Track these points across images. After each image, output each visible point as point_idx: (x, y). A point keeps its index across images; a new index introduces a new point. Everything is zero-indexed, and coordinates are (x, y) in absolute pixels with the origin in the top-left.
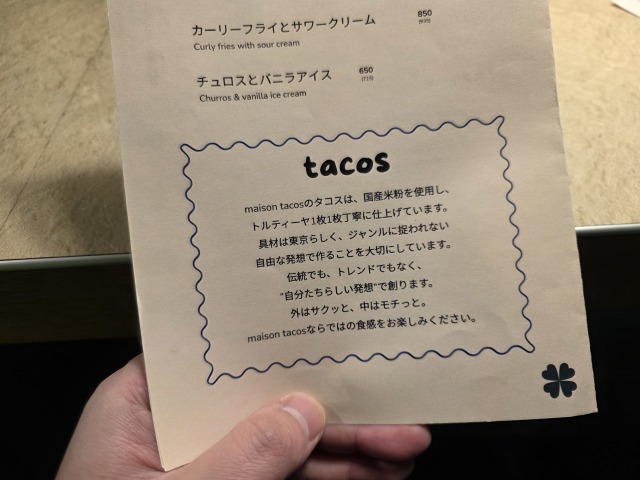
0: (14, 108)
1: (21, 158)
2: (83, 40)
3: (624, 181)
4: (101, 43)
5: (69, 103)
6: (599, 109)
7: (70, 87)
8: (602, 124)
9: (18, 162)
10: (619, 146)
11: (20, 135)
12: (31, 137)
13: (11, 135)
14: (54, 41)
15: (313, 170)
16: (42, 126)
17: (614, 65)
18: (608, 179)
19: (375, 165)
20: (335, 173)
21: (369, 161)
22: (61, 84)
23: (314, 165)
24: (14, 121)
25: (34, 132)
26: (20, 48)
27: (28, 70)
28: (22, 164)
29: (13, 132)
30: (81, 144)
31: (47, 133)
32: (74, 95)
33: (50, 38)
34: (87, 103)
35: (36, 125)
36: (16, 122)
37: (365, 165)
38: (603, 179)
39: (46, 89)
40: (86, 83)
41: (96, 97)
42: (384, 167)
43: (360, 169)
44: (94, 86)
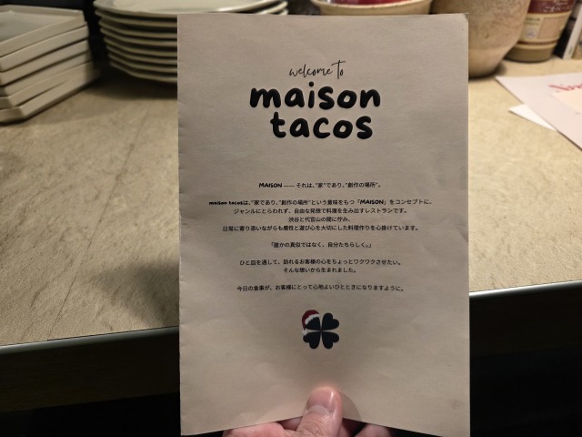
0: (62, 217)
1: (71, 256)
2: (112, 161)
3: (525, 252)
4: (126, 162)
5: (104, 212)
6: (503, 196)
7: (104, 199)
8: (506, 208)
9: (68, 260)
10: (520, 224)
11: (69, 239)
12: (77, 240)
13: (62, 239)
14: (90, 162)
16: (85, 231)
17: (513, 160)
18: (513, 251)
22: (97, 197)
24: (63, 228)
25: (79, 236)
26: (64, 169)
27: (71, 187)
28: (72, 262)
29: (63, 236)
30: (115, 244)
31: (89, 237)
32: (107, 205)
33: (86, 160)
34: (117, 211)
35: (80, 230)
36: (64, 229)
38: (509, 252)
39: (86, 202)
40: (116, 195)
41: (124, 206)
44: (122, 197)
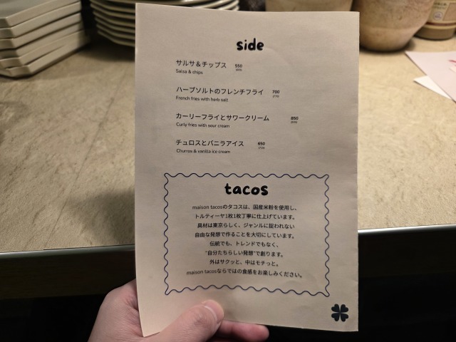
0: (57, 155)
1: (63, 186)
2: (96, 111)
3: (415, 199)
4: (107, 112)
5: (89, 152)
6: (402, 152)
7: (89, 141)
8: (403, 162)
9: (61, 189)
10: (414, 175)
11: (62, 172)
12: (68, 173)
13: (57, 172)
14: (79, 112)
15: (230, 191)
16: (74, 166)
17: (413, 122)
18: (406, 197)
19: (261, 191)
20: (240, 193)
21: (258, 189)
22: (84, 140)
23: (230, 188)
24: (58, 163)
25: (69, 170)
26: (60, 116)
27: (64, 131)
28: (63, 190)
29: (57, 170)
30: (97, 178)
31: (77, 171)
32: (92, 146)
33: (77, 109)
34: (99, 152)
35: (70, 166)
37: (255, 191)
38: (402, 198)
39: (76, 143)
40: (99, 139)
41: (105, 148)
42: (265, 193)
43: (253, 193)
44: (103, 141)
